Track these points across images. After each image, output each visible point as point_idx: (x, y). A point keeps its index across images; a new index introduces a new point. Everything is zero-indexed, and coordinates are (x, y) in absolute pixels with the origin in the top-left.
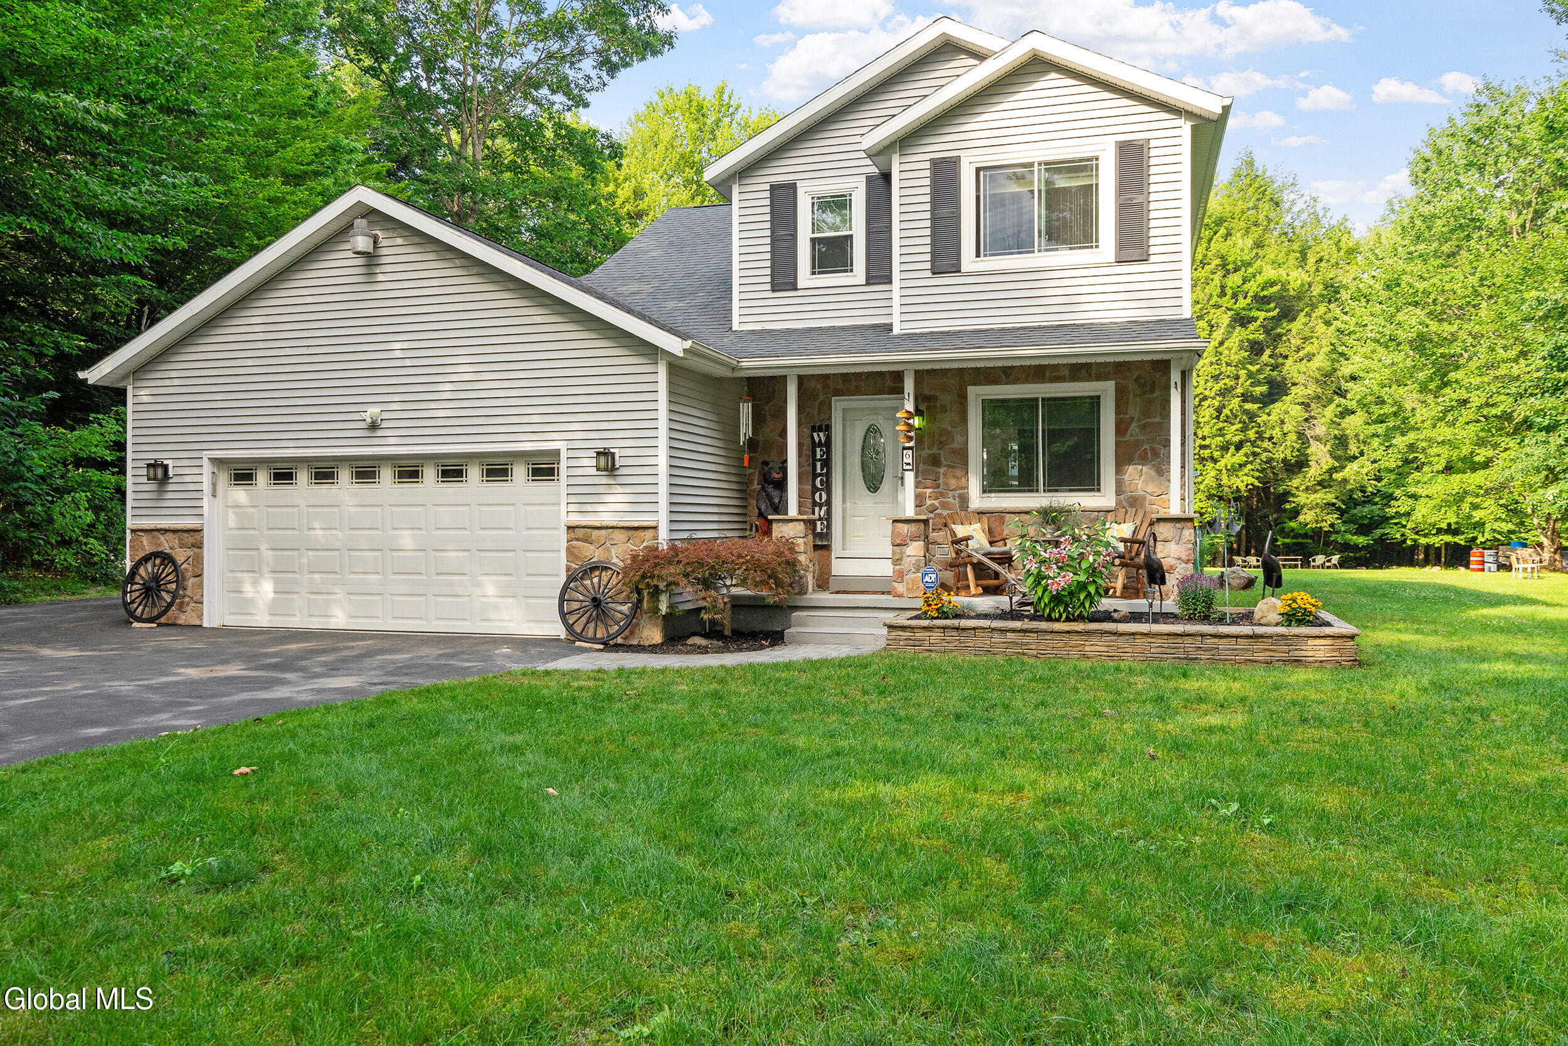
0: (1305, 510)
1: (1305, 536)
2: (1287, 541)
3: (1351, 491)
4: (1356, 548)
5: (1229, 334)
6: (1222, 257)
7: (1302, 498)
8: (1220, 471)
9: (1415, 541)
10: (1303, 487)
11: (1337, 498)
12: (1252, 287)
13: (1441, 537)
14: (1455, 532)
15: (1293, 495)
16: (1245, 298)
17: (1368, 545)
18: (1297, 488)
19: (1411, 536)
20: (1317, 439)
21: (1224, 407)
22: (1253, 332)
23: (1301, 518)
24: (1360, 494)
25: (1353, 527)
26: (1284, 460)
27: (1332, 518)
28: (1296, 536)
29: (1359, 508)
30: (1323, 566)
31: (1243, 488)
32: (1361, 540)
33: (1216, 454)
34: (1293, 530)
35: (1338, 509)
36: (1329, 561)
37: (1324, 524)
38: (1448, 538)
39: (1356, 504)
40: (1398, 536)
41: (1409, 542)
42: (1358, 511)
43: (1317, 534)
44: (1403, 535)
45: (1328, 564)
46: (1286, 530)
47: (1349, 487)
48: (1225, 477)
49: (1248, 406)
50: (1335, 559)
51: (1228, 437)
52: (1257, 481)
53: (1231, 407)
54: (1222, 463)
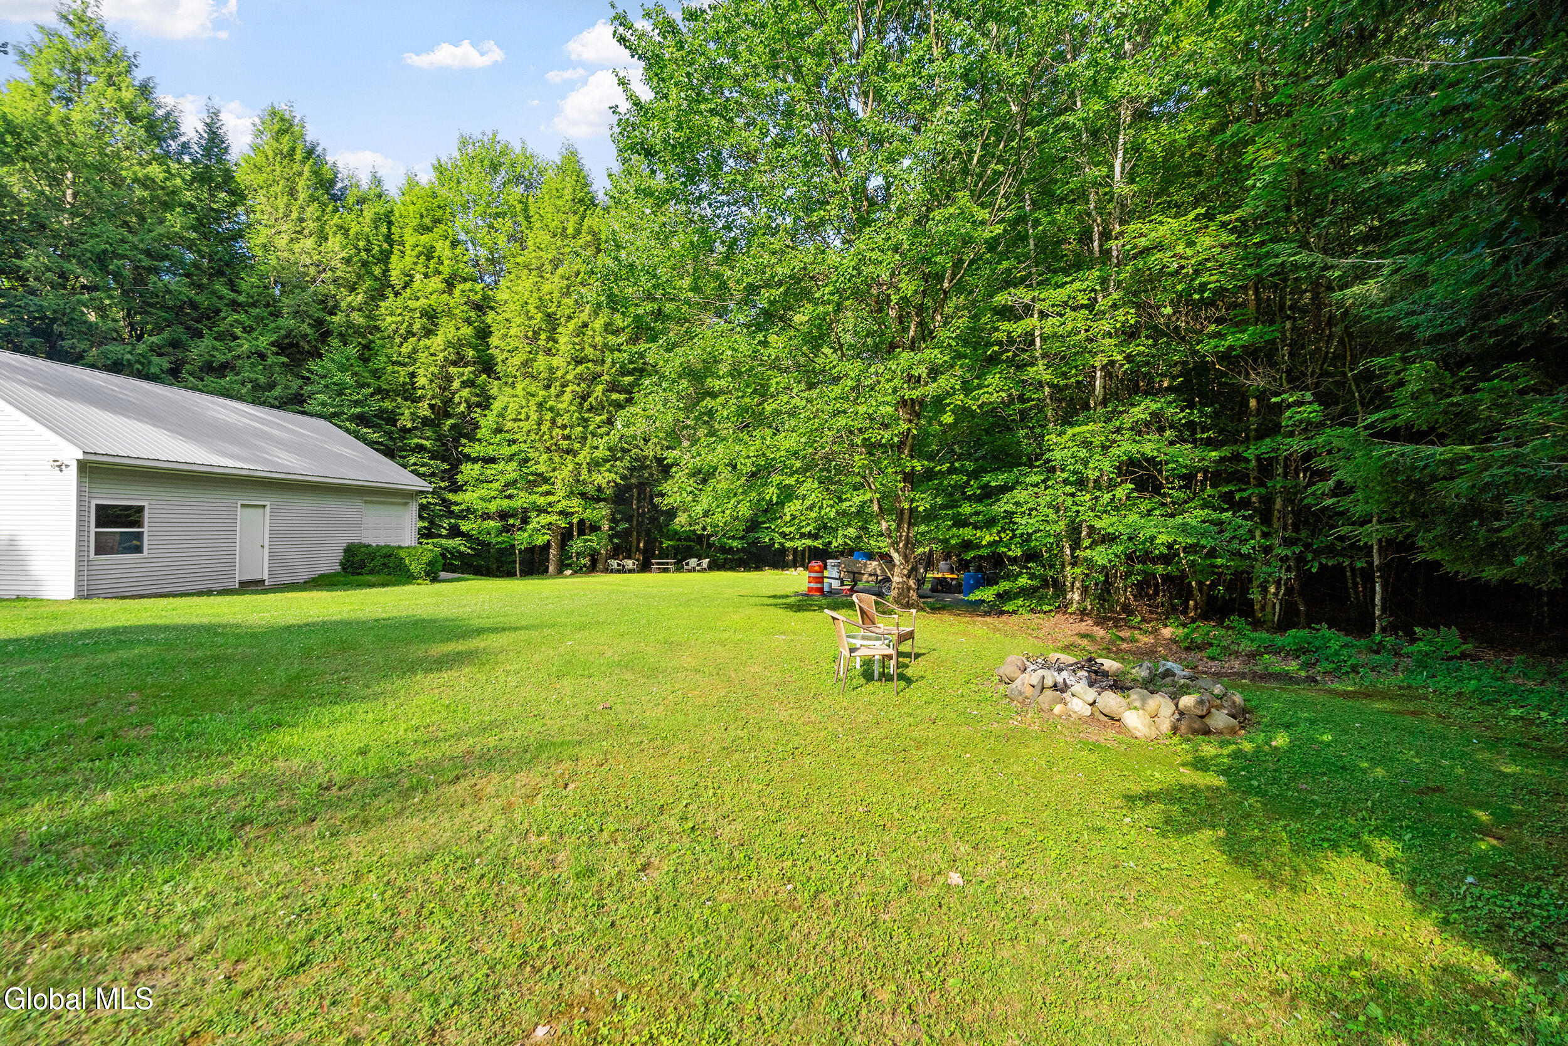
1: (688, 539)
2: (671, 543)
4: (732, 550)
6: (594, 234)
8: (580, 465)
9: (782, 545)
14: (816, 537)
17: (742, 549)
19: (778, 539)
23: (677, 520)
28: (678, 538)
30: (694, 570)
31: (604, 485)
33: (577, 446)
34: (673, 533)
36: (699, 565)
38: (808, 542)
40: (767, 540)
41: (778, 546)
43: (693, 537)
44: (771, 539)
45: (698, 568)
46: (668, 533)
48: (584, 472)
49: (615, 396)
50: (705, 562)
51: (591, 428)
52: (621, 479)
53: (595, 395)
54: (581, 456)
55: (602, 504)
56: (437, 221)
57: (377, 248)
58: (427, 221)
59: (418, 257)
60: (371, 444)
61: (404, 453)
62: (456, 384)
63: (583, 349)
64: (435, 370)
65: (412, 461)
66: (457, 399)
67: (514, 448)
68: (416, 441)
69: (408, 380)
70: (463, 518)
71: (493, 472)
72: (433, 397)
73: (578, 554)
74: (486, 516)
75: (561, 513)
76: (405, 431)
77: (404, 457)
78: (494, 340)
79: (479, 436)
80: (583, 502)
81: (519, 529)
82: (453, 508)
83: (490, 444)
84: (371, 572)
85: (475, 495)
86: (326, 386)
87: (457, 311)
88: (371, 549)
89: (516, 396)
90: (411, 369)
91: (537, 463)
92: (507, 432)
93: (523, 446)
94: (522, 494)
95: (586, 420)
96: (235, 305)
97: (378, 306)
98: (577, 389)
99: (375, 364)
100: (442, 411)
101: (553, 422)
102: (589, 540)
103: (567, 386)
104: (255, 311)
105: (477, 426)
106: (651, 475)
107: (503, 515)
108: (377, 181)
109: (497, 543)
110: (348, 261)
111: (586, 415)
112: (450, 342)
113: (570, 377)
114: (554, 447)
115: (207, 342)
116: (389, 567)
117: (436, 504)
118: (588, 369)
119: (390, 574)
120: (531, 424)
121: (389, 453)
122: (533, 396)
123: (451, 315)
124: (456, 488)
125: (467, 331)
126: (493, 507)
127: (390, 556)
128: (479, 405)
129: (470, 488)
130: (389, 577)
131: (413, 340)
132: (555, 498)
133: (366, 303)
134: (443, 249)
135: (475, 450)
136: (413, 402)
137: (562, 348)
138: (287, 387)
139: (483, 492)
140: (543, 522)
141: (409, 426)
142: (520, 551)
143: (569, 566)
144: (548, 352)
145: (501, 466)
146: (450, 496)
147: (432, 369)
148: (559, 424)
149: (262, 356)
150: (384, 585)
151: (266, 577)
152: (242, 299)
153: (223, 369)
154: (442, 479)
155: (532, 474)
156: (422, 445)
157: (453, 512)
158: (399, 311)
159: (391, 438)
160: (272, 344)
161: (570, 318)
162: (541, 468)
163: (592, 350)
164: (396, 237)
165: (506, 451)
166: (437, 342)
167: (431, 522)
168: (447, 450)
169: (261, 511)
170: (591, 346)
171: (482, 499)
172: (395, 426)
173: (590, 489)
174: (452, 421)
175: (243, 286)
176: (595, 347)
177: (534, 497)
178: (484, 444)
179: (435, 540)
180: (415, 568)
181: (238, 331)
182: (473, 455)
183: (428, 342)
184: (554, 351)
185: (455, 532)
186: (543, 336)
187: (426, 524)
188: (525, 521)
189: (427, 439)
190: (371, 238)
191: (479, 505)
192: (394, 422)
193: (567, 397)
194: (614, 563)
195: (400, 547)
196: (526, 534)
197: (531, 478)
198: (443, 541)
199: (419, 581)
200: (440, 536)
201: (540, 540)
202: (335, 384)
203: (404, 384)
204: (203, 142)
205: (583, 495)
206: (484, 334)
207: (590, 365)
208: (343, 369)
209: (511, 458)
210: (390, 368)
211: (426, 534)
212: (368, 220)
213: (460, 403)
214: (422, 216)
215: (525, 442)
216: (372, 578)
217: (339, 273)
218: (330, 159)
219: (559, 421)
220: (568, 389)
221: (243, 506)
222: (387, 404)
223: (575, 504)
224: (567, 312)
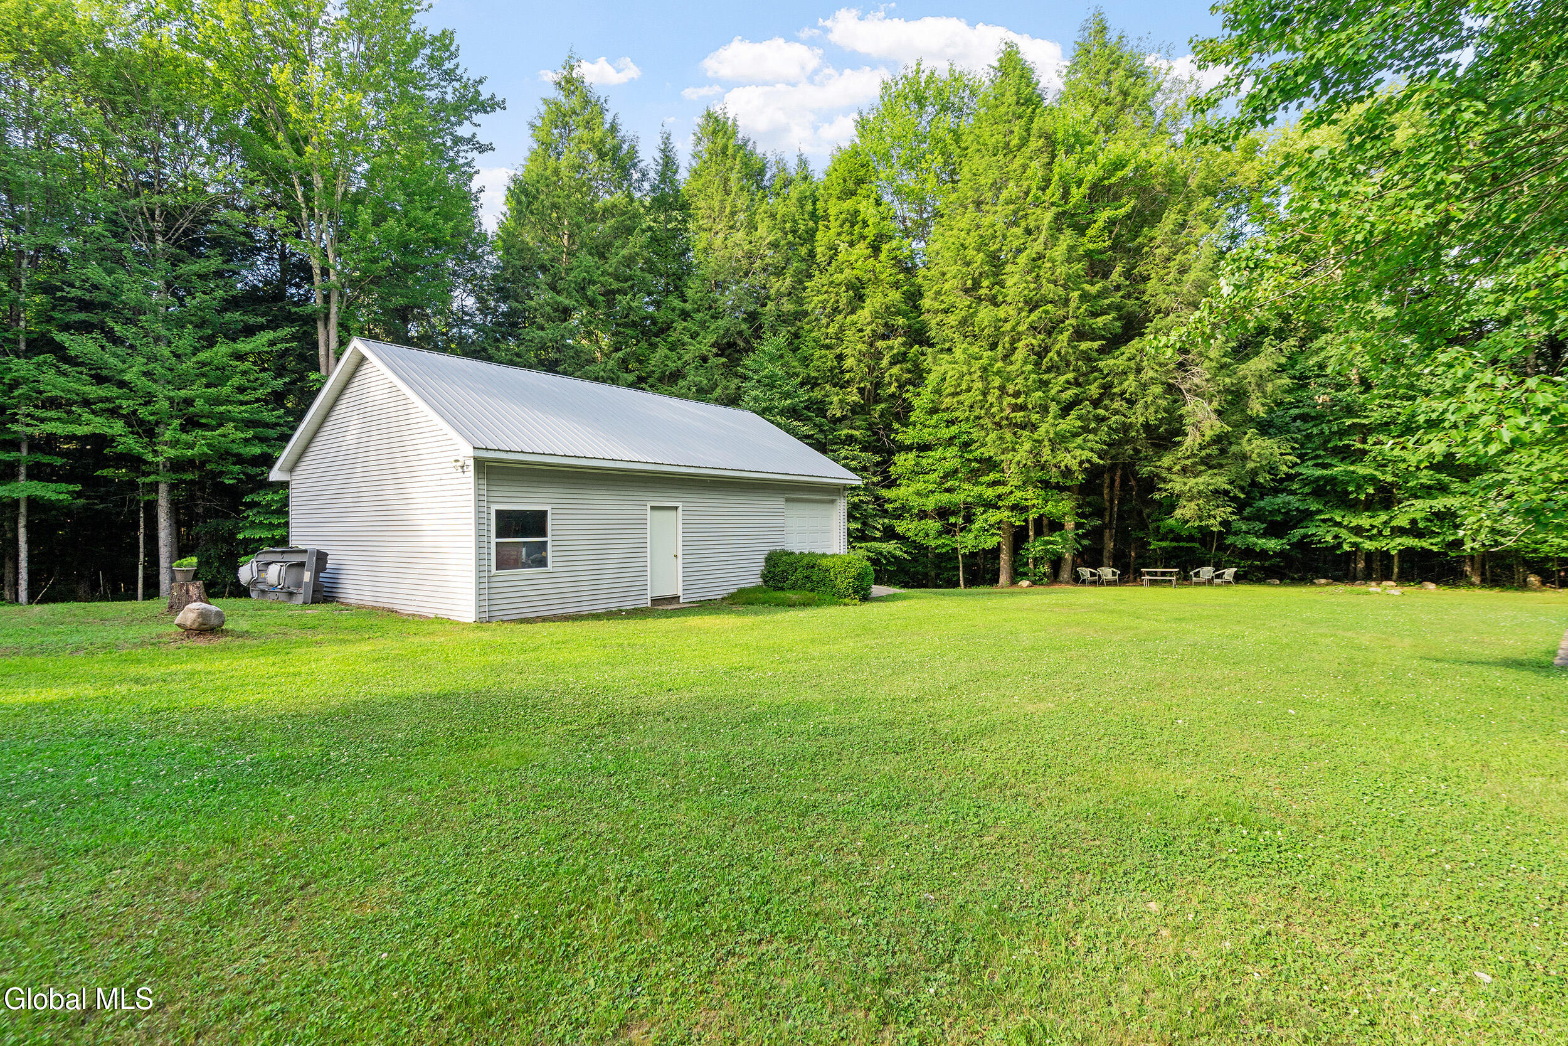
0: (1183, 502)
1: (1191, 538)
2: (1164, 544)
3: (1254, 473)
4: (1263, 554)
5: (1052, 241)
7: (1177, 484)
8: (1040, 442)
9: (1354, 544)
10: (1178, 467)
11: (1231, 483)
12: (1091, 172)
13: (1398, 540)
15: (1164, 481)
16: (1079, 187)
17: (1282, 551)
18: (1169, 469)
19: (1349, 538)
20: (1198, 393)
21: (1047, 350)
22: (1095, 240)
23: (1178, 513)
24: (1268, 477)
25: (1260, 526)
26: (1146, 426)
27: (1224, 512)
28: (1178, 538)
29: (1267, 499)
30: (1210, 582)
31: (1075, 467)
32: (1272, 544)
33: (1035, 417)
34: (1171, 531)
35: (1235, 499)
36: (1217, 576)
37: (1212, 521)
38: (1410, 542)
39: (1264, 492)
40: (1329, 538)
41: (1346, 547)
42: (1267, 503)
43: (1205, 535)
44: (1336, 537)
45: (1216, 580)
46: (1162, 531)
47: (1250, 465)
48: (1046, 451)
49: (1084, 345)
50: (1229, 573)
51: (1053, 392)
52: (1100, 457)
53: (1057, 347)
54: (1042, 430)
55: (1065, 495)
56: (860, 182)
57: (803, 227)
58: (850, 185)
59: (841, 226)
60: (804, 438)
61: (835, 447)
62: (885, 362)
63: (1040, 287)
64: (861, 347)
65: (842, 455)
66: (887, 380)
67: (954, 430)
68: (846, 431)
69: (835, 363)
70: (899, 517)
71: (930, 461)
72: (862, 380)
73: (1035, 559)
74: (923, 515)
75: (1013, 508)
76: (836, 421)
77: (834, 451)
78: (926, 303)
79: (912, 419)
80: (1043, 493)
81: (961, 530)
82: (886, 506)
83: (925, 426)
84: (793, 587)
85: (910, 490)
86: (759, 381)
87: (882, 277)
88: (792, 558)
89: (956, 363)
90: (838, 351)
91: (983, 445)
92: (943, 411)
93: (965, 427)
94: (966, 486)
95: (1046, 383)
96: (685, 315)
97: (805, 289)
98: (1034, 342)
99: (804, 350)
100: (872, 396)
101: (1002, 389)
102: (1051, 543)
103: (1019, 340)
104: (698, 316)
105: (909, 408)
106: (1137, 451)
107: (943, 513)
108: (803, 163)
109: (936, 548)
110: (775, 245)
111: (1045, 377)
112: (877, 312)
113: (1022, 328)
114: (1004, 422)
115: (662, 351)
116: (812, 581)
117: (868, 503)
118: (1046, 312)
119: (812, 590)
120: (975, 395)
121: (822, 448)
122: (976, 359)
123: (877, 281)
124: (890, 483)
125: (895, 296)
126: (930, 504)
127: (813, 567)
128: (910, 382)
129: (904, 482)
130: (811, 595)
131: (839, 317)
132: (1007, 489)
133: (794, 287)
134: (867, 210)
135: (908, 436)
136: (841, 387)
137: (1011, 292)
138: (727, 388)
139: (920, 486)
140: (992, 520)
141: (838, 415)
142: (964, 555)
143: (1024, 575)
144: (994, 302)
145: (938, 453)
146: (884, 493)
147: (860, 346)
148: (1011, 392)
149: (705, 359)
150: (805, 605)
151: (680, 593)
152: (688, 306)
153: (674, 377)
154: (874, 474)
155: (975, 460)
156: (852, 436)
157: (886, 511)
158: (825, 288)
159: (821, 431)
160: (713, 346)
161: (1019, 251)
162: (988, 452)
163: (1052, 286)
164: (820, 213)
165: (946, 433)
166: (864, 314)
167: (864, 524)
168: (879, 440)
169: (673, 513)
170: (1049, 282)
171: (918, 494)
172: (825, 417)
173: (1054, 475)
174: (883, 406)
175: (689, 293)
176: (1055, 282)
177: (978, 489)
178: (919, 426)
179: (869, 544)
180: (842, 583)
181: (686, 339)
182: (908, 442)
183: (854, 317)
184: (1000, 298)
185: (890, 534)
186: (985, 283)
187: (859, 526)
188: (969, 519)
189: (857, 428)
190: (797, 217)
191: (916, 502)
192: (822, 412)
193: (1019, 356)
194: (1085, 572)
195: (824, 555)
196: (971, 536)
197: (975, 465)
198: (877, 545)
199: (846, 600)
200: (875, 539)
201: (990, 543)
202: (766, 377)
203: (832, 369)
204: (659, 168)
205: (1046, 485)
206: (914, 297)
207: (1049, 307)
208: (772, 359)
209: (950, 441)
210: (818, 353)
211: (856, 537)
212: (794, 201)
213: (890, 384)
214: (845, 181)
215: (967, 419)
216: (792, 595)
217: (768, 260)
218: (759, 150)
219: (1011, 389)
220: (1020, 345)
221: (653, 508)
222: (817, 394)
223: (1032, 496)
224: (1016, 244)
